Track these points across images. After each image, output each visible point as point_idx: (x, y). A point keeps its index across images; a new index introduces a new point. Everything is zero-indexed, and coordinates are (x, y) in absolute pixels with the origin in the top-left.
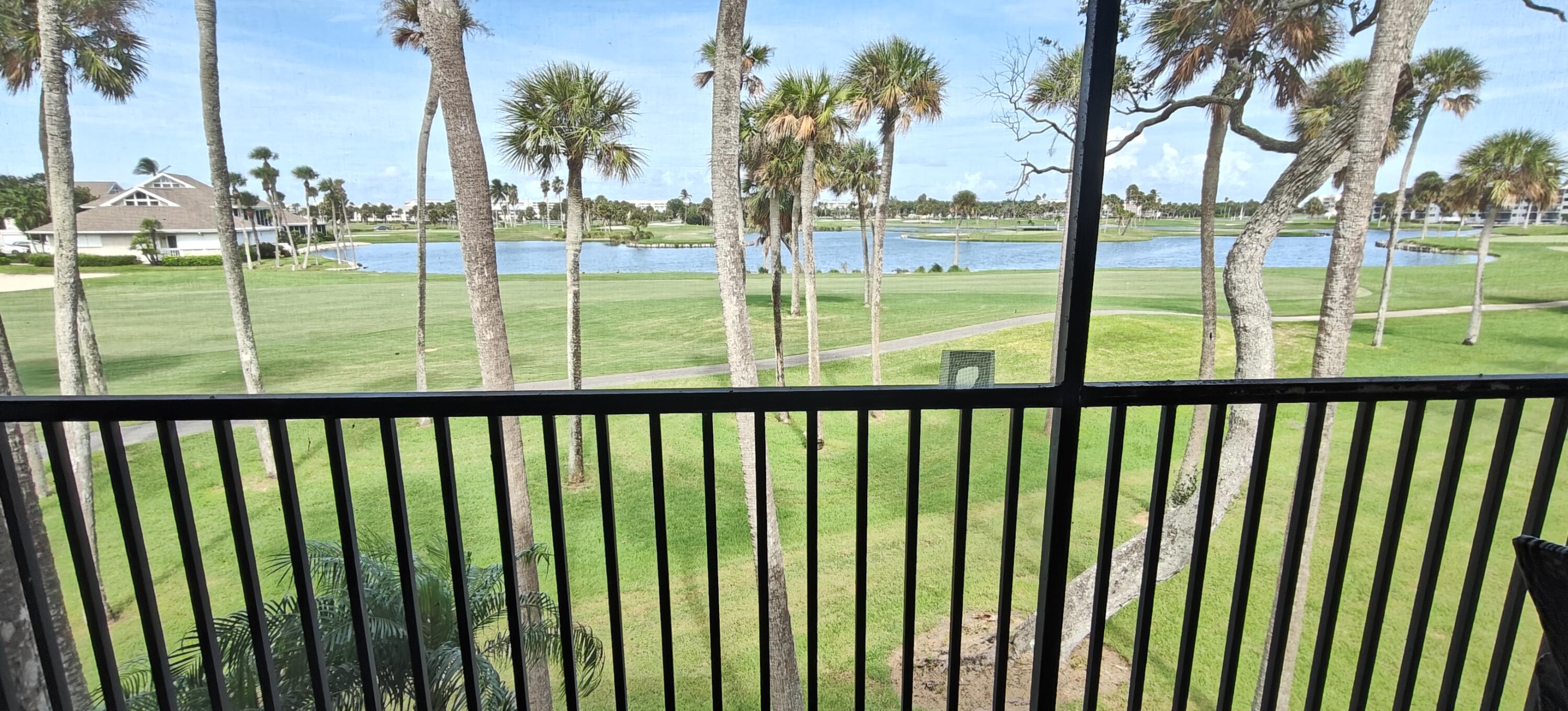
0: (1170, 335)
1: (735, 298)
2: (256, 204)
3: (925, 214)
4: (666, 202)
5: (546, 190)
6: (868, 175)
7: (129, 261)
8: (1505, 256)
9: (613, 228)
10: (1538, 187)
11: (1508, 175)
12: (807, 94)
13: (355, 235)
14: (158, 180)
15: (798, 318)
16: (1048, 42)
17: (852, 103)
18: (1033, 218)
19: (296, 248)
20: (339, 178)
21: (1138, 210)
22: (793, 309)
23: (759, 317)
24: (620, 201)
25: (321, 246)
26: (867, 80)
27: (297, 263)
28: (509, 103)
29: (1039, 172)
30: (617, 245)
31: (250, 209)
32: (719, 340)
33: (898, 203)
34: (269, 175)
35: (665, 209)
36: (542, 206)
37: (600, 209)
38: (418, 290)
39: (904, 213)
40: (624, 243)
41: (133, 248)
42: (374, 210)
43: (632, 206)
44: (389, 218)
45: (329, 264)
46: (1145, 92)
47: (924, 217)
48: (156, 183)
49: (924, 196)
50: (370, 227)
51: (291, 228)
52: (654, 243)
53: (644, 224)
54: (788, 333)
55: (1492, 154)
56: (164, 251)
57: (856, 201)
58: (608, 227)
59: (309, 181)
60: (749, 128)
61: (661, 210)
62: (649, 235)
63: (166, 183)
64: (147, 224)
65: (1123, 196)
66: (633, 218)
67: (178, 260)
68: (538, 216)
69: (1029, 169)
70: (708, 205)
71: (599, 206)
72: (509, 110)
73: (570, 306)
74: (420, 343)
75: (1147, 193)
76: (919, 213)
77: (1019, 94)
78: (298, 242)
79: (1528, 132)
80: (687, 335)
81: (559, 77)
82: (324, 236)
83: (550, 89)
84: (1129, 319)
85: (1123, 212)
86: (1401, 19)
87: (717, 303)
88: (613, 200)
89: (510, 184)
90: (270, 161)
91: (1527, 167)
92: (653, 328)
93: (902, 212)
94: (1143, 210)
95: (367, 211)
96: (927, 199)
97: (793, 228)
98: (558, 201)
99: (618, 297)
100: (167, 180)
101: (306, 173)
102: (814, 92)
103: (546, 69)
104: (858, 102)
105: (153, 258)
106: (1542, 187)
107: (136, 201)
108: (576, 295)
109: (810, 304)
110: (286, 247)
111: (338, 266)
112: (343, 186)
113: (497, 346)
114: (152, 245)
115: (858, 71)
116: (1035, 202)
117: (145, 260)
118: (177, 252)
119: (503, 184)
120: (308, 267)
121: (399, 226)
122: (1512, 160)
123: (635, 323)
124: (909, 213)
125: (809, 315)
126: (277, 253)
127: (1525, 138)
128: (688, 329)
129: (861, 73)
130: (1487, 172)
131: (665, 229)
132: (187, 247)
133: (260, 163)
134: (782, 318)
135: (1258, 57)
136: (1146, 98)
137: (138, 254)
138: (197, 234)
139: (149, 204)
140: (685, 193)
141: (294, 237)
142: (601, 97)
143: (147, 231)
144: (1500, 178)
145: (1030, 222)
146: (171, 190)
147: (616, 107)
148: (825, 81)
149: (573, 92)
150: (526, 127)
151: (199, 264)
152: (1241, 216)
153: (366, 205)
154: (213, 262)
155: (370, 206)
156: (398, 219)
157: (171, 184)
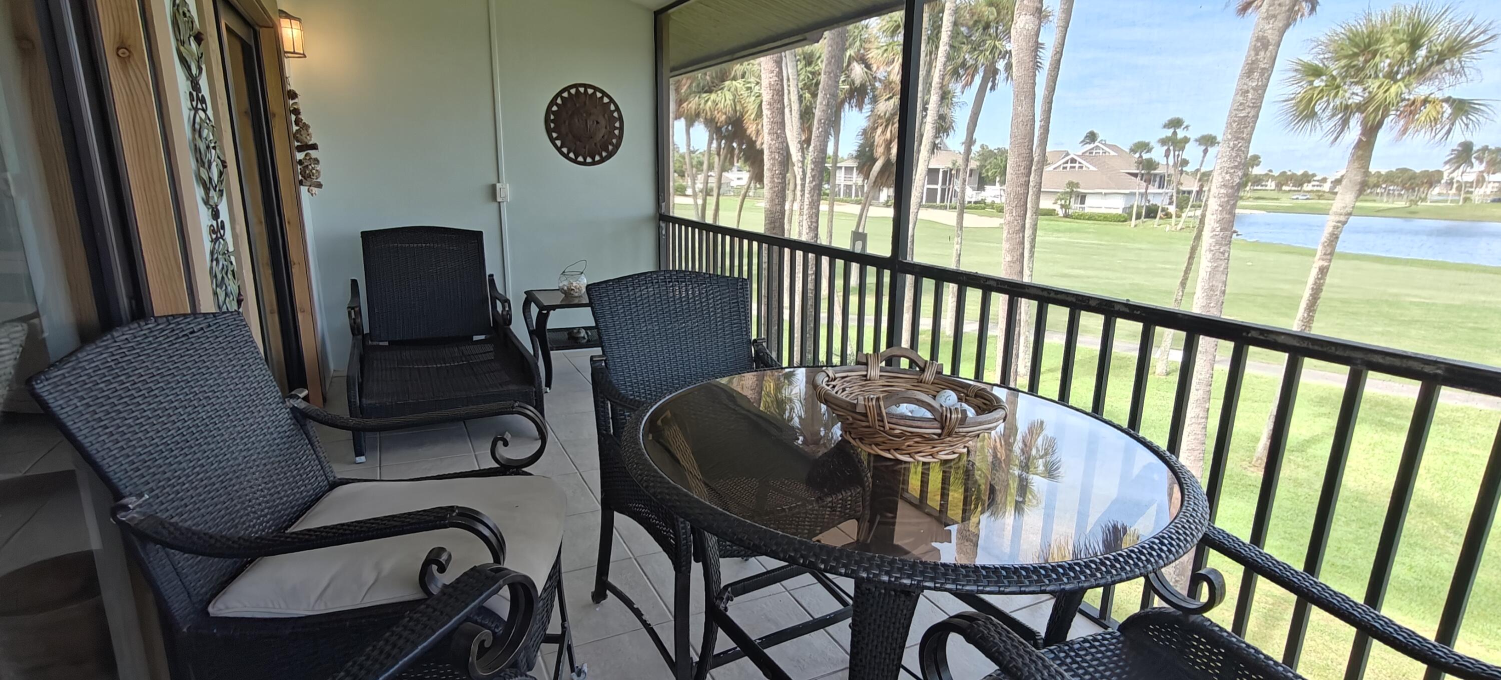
2: (1155, 169)
7: (1050, 213)
14: (1093, 149)
27: (1173, 224)
31: (1148, 173)
34: (1174, 143)
42: (1293, 178)
44: (1307, 187)
48: (1090, 151)
50: (1282, 196)
56: (1075, 207)
63: (1098, 151)
64: (1071, 184)
67: (1085, 215)
90: (1178, 130)
95: (1284, 179)
100: (1100, 148)
101: (1208, 140)
105: (1066, 212)
107: (1069, 166)
114: (1068, 201)
117: (1061, 213)
118: (1084, 208)
120: (1182, 229)
121: (1317, 195)
126: (1160, 214)
132: (1093, 205)
133: (1169, 132)
137: (1057, 207)
138: (1101, 193)
143: (1069, 190)
146: (1098, 157)
153: (1284, 172)
154: (1106, 218)
155: (1289, 173)
156: (1319, 188)
157: (1101, 152)
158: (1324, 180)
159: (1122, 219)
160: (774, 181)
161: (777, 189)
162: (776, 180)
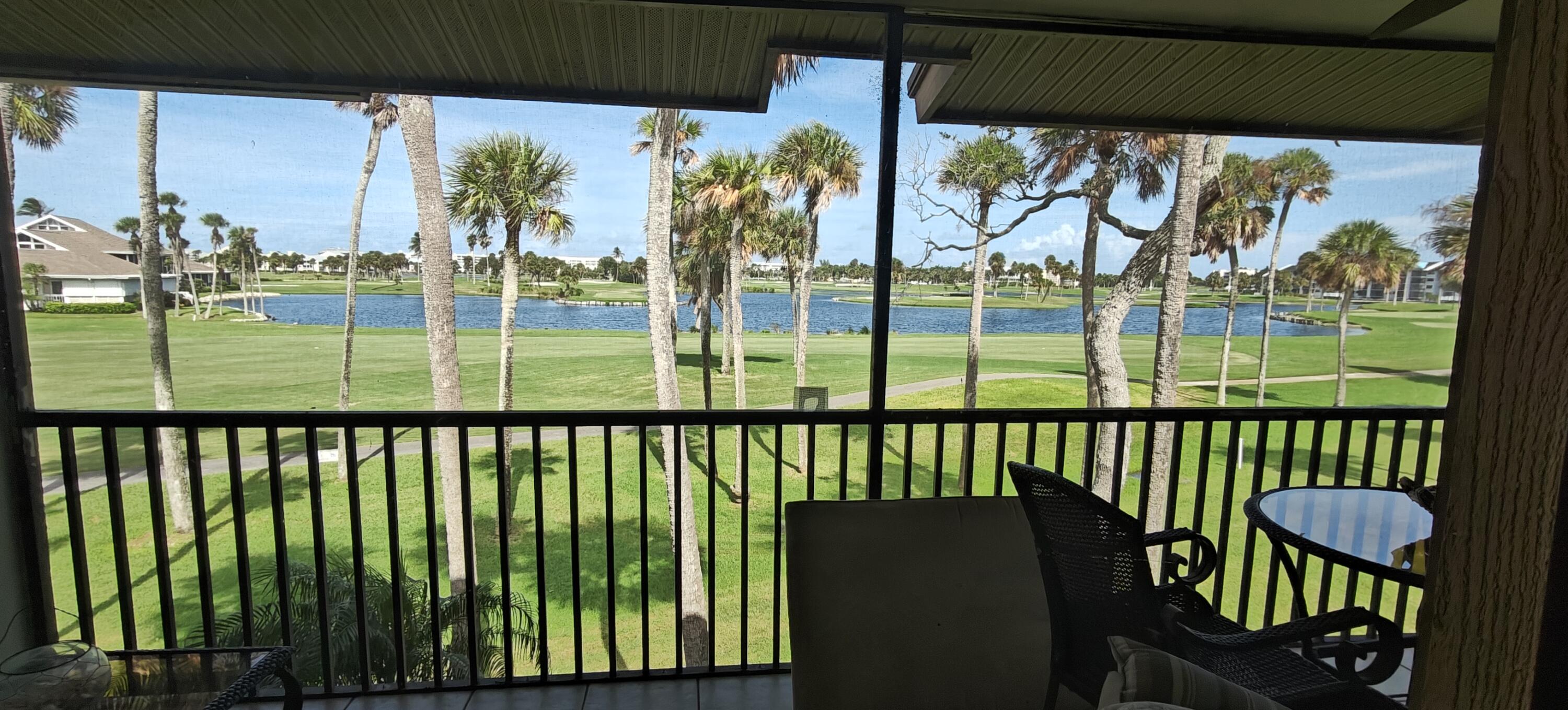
0: (1077, 397)
1: (665, 355)
3: (857, 277)
4: (598, 259)
5: (472, 245)
6: (797, 241)
8: (1375, 330)
9: (542, 284)
10: (1382, 271)
11: (1358, 259)
12: (735, 169)
13: (266, 285)
14: (44, 222)
15: (728, 376)
16: (948, 137)
17: (779, 178)
18: (959, 285)
19: (198, 297)
20: (252, 226)
21: (1057, 279)
22: (723, 368)
23: (690, 376)
24: (550, 257)
25: (226, 296)
26: (792, 157)
27: (198, 312)
28: (450, 169)
29: (940, 249)
32: (650, 397)
33: (830, 266)
34: (173, 221)
35: (596, 266)
36: (468, 260)
37: (529, 264)
38: (345, 344)
39: (836, 276)
40: (553, 299)
42: (284, 259)
43: (562, 263)
44: (301, 268)
45: (235, 314)
46: (1030, 183)
47: (856, 281)
48: (42, 226)
49: (855, 261)
50: (278, 277)
51: (193, 275)
52: (585, 300)
53: (575, 279)
54: (718, 391)
55: (1345, 241)
56: (47, 297)
57: (786, 264)
58: (537, 284)
59: (219, 229)
60: (682, 197)
61: (592, 268)
62: (579, 292)
63: (53, 226)
65: (1041, 264)
66: (562, 274)
67: (62, 307)
68: (463, 270)
69: (931, 246)
70: (641, 264)
71: (528, 261)
72: (453, 176)
73: (503, 362)
74: (343, 396)
75: (1065, 263)
76: (850, 277)
77: (920, 182)
78: (200, 290)
79: (1373, 223)
80: (617, 392)
81: (501, 146)
82: (227, 284)
83: (491, 157)
84: (1040, 382)
85: (1043, 280)
86: (1197, 146)
87: (648, 360)
88: (543, 256)
90: (177, 208)
91: (1373, 253)
92: (582, 385)
93: (834, 275)
94: (1062, 279)
95: (277, 260)
96: (859, 264)
97: (725, 289)
98: (484, 256)
99: (545, 353)
100: (55, 222)
101: (215, 220)
102: (742, 167)
103: (489, 138)
104: (784, 178)
105: (32, 304)
106: (1386, 270)
108: (510, 350)
109: (739, 363)
110: (187, 295)
111: (245, 317)
112: (255, 234)
113: (452, 393)
114: (33, 290)
115: (784, 149)
116: (961, 269)
118: (61, 299)
120: (211, 316)
121: (312, 275)
122: (1361, 246)
123: (563, 380)
124: (840, 276)
125: (736, 373)
126: (177, 301)
127: (1371, 227)
128: (618, 386)
129: (788, 151)
130: (1341, 257)
131: (599, 286)
132: (74, 294)
133: (166, 210)
134: (712, 376)
135: (1124, 159)
136: (1032, 188)
138: (87, 280)
139: (33, 247)
140: (617, 251)
141: (196, 286)
142: (540, 166)
143: (29, 275)
144: (1352, 261)
145: (956, 287)
146: (58, 233)
147: (553, 175)
148: (753, 157)
149: (514, 160)
150: (466, 191)
151: (86, 312)
152: (1151, 287)
154: (101, 309)
155: (280, 255)
156: (310, 269)
157: (59, 227)
158: (313, 261)
159: (127, 310)
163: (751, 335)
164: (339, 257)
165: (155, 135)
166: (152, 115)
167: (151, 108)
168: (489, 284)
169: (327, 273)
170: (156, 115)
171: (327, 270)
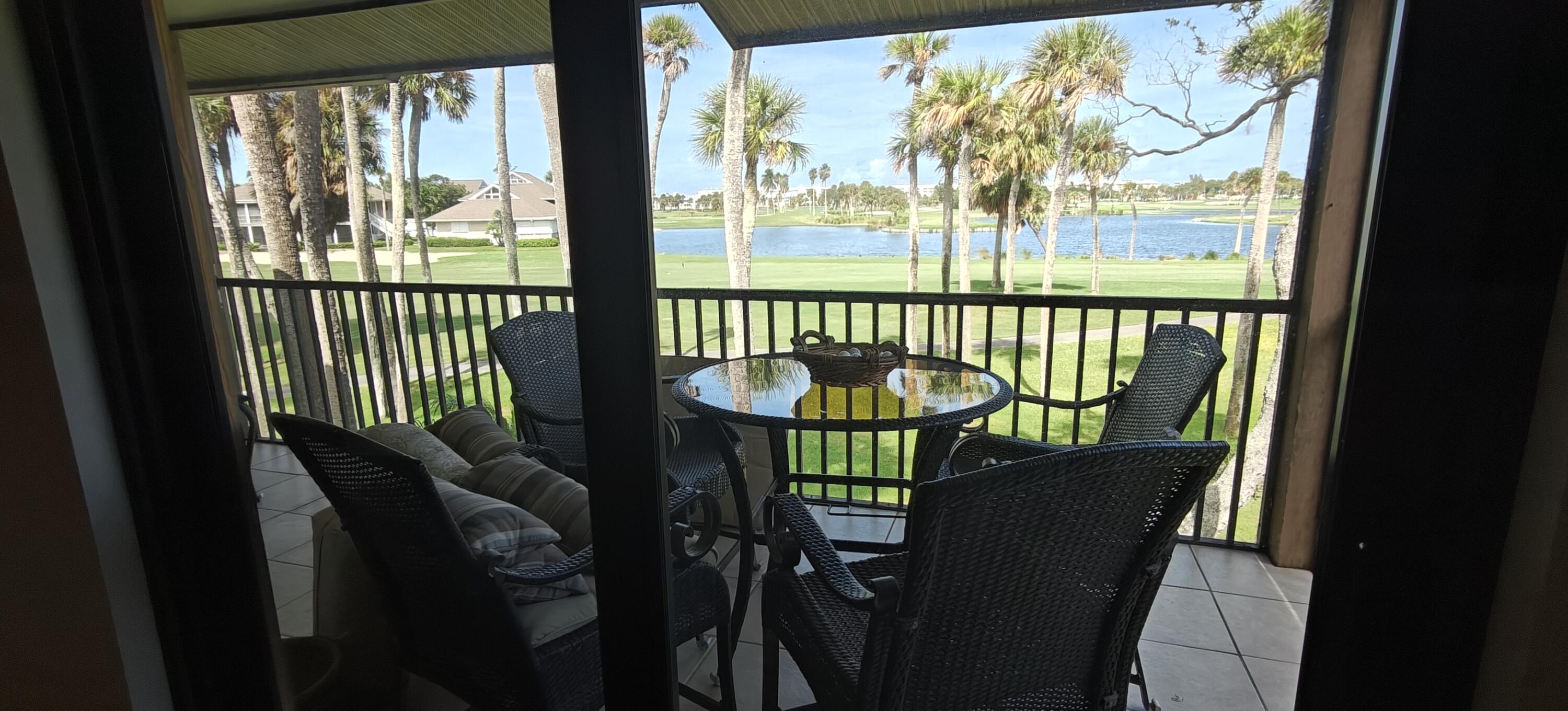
4: (933, 186)
5: (813, 178)
6: (1102, 155)
7: (485, 243)
9: (873, 213)
12: (960, 84)
24: (886, 187)
30: (875, 229)
35: (932, 193)
36: (811, 193)
37: (866, 194)
40: (880, 228)
41: (487, 233)
43: (896, 192)
44: (682, 206)
58: (869, 213)
62: (905, 220)
64: (498, 213)
66: (893, 203)
71: (866, 191)
88: (880, 186)
89: (782, 174)
100: (515, 177)
104: (1033, 86)
105: (500, 241)
107: (492, 195)
114: (500, 230)
117: (495, 242)
119: (775, 173)
121: (690, 212)
131: (931, 214)
137: (490, 237)
138: (529, 221)
143: (497, 219)
150: (710, 131)
153: (664, 195)
154: (539, 244)
155: (667, 196)
156: (689, 207)
157: (517, 180)
158: (691, 200)
159: (554, 244)
160: (280, 230)
161: (286, 238)
162: (283, 228)
163: (1067, 261)
164: (709, 195)
165: (504, 106)
166: (501, 90)
167: (500, 84)
168: (827, 215)
169: (700, 211)
170: (504, 90)
171: (701, 207)
